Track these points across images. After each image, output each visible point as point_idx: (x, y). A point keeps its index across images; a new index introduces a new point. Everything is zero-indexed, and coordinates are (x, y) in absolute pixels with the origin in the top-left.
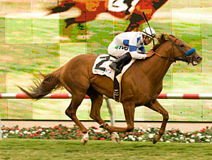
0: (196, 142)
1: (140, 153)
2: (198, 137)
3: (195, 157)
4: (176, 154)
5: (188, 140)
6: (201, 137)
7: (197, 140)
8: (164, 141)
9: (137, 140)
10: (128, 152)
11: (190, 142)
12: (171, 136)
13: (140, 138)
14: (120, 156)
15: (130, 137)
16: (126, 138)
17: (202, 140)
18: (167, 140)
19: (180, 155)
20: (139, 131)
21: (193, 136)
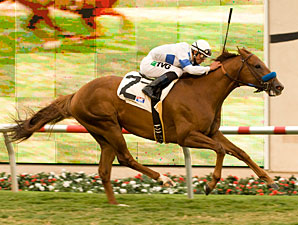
0: (128, 192)
1: (51, 208)
2: (131, 186)
3: (127, 213)
4: (101, 209)
5: (118, 191)
6: (135, 186)
7: (129, 189)
8: (85, 191)
9: (47, 190)
10: (34, 206)
11: (120, 193)
12: (94, 185)
13: (51, 187)
14: (22, 212)
15: (38, 185)
16: (32, 187)
17: (137, 190)
18: (88, 189)
19: (105, 210)
20: (50, 178)
21: (124, 185)
